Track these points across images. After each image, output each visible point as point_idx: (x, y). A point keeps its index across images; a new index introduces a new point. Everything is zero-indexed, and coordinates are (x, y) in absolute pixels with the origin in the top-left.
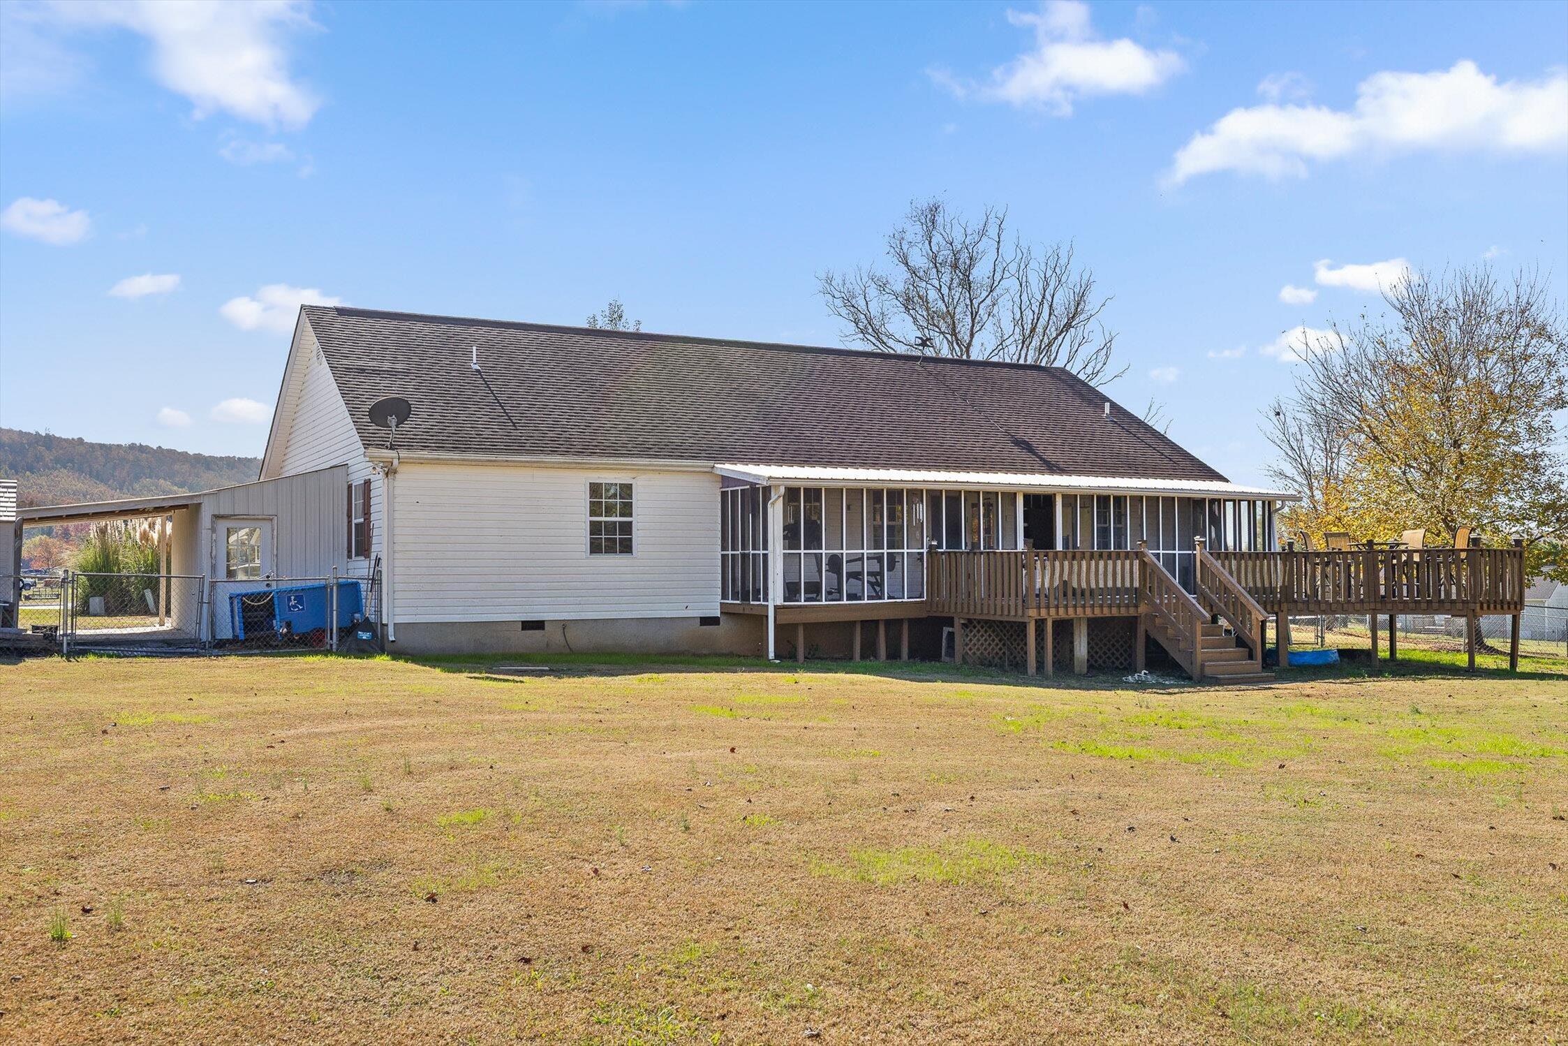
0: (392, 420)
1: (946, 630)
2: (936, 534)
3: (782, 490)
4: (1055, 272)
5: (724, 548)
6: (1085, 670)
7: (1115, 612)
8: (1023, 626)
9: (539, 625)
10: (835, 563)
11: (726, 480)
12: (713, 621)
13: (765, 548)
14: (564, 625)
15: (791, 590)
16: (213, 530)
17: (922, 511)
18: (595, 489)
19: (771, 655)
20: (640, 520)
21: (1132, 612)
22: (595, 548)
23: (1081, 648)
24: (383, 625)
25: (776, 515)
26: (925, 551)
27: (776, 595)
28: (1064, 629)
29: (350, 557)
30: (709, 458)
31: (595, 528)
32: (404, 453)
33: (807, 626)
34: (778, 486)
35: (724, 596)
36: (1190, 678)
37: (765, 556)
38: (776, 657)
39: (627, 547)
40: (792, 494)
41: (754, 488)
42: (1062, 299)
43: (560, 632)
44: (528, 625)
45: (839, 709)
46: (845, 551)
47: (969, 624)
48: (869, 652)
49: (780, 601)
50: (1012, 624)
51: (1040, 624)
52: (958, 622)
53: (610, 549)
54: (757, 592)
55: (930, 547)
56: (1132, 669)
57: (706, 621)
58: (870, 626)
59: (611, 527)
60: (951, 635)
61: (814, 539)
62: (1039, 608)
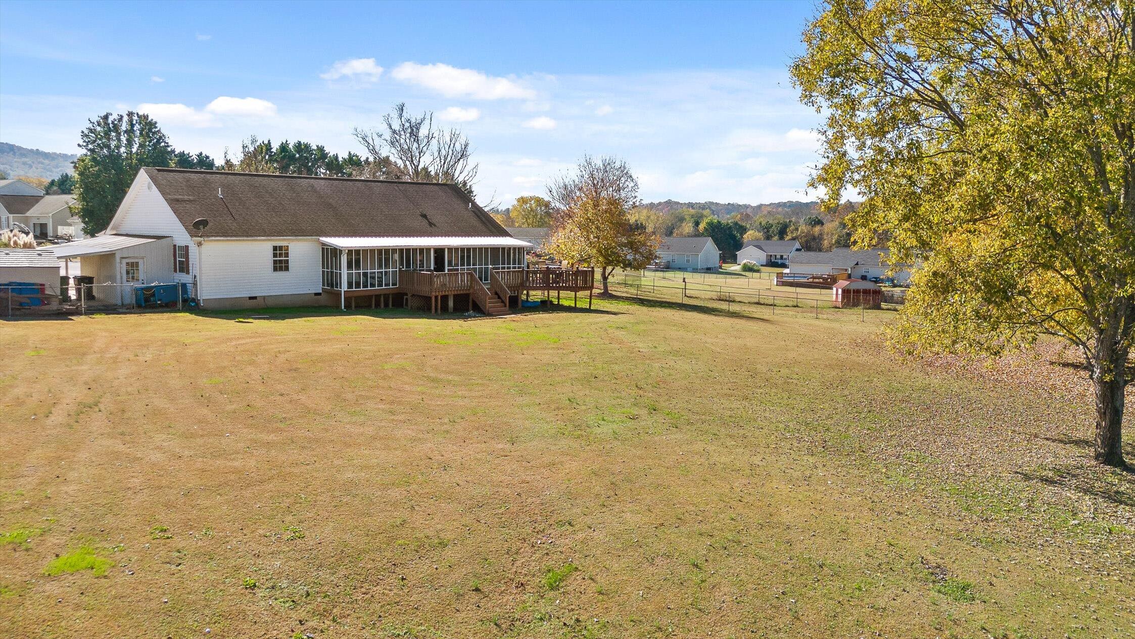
0: (201, 227)
1: (405, 297)
2: (402, 264)
3: (347, 251)
4: (454, 137)
5: (323, 268)
6: (452, 311)
7: (462, 292)
8: (430, 298)
9: (255, 298)
10: (365, 274)
11: (323, 244)
12: (319, 294)
13: (340, 270)
14: (264, 297)
15: (350, 285)
16: (121, 263)
17: (397, 256)
18: (275, 248)
19: (343, 308)
20: (291, 258)
21: (468, 292)
22: (275, 269)
23: (451, 304)
24: (198, 300)
25: (344, 259)
26: (398, 269)
27: (344, 287)
28: (445, 298)
29: (175, 271)
30: (317, 236)
31: (275, 262)
32: (206, 239)
33: (355, 297)
34: (345, 250)
35: (323, 285)
36: (484, 314)
37: (340, 273)
38: (345, 308)
39: (287, 269)
40: (350, 252)
41: (335, 249)
42: (458, 147)
43: (263, 300)
44: (251, 298)
45: (372, 331)
46: (369, 271)
47: (413, 295)
48: (378, 305)
49: (346, 289)
50: (426, 297)
51: (436, 297)
52: (409, 295)
53: (281, 269)
54: (337, 284)
55: (400, 268)
56: (468, 310)
57: (316, 294)
58: (378, 297)
59: (281, 261)
60: (407, 299)
61: (358, 266)
62: (436, 292)
